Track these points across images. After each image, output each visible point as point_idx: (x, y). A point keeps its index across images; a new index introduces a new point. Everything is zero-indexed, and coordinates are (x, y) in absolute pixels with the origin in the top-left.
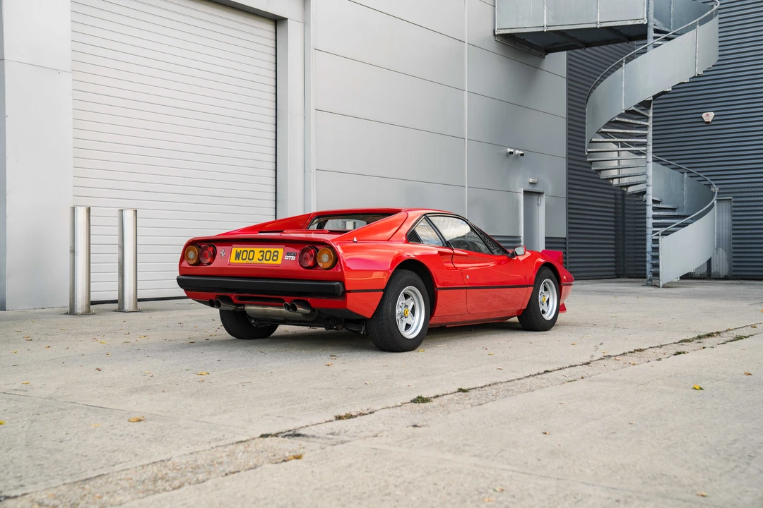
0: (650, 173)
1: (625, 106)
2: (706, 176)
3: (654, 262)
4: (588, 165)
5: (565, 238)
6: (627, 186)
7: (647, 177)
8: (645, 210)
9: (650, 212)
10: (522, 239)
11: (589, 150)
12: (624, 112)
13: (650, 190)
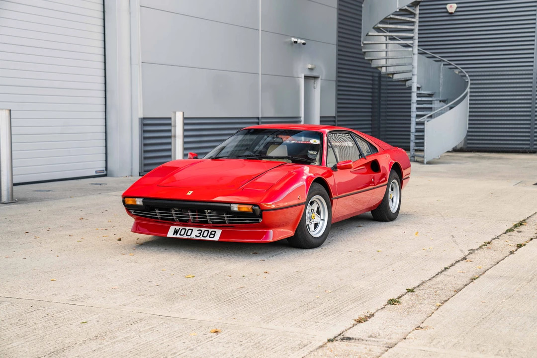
0: (415, 64)
1: (399, 5)
2: (457, 64)
4: (363, 55)
5: (335, 117)
6: (393, 74)
7: (413, 67)
9: (414, 98)
10: (302, 119)
11: (365, 42)
12: (398, 10)
13: (415, 79)
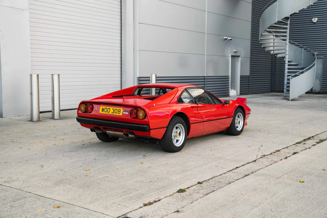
0: (287, 49)
1: (277, 19)
2: (310, 49)
3: (288, 89)
4: (260, 45)
5: (249, 76)
6: (277, 54)
7: (286, 51)
8: (285, 65)
9: (287, 67)
10: (230, 77)
11: (261, 38)
12: (277, 22)
13: (287, 57)
